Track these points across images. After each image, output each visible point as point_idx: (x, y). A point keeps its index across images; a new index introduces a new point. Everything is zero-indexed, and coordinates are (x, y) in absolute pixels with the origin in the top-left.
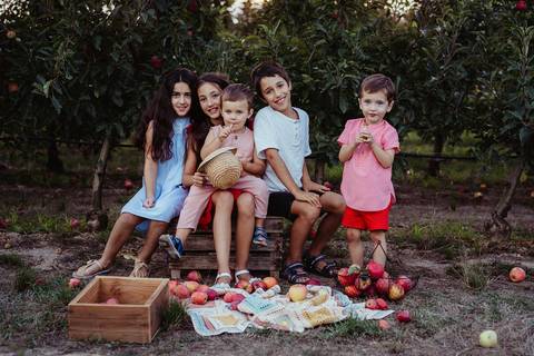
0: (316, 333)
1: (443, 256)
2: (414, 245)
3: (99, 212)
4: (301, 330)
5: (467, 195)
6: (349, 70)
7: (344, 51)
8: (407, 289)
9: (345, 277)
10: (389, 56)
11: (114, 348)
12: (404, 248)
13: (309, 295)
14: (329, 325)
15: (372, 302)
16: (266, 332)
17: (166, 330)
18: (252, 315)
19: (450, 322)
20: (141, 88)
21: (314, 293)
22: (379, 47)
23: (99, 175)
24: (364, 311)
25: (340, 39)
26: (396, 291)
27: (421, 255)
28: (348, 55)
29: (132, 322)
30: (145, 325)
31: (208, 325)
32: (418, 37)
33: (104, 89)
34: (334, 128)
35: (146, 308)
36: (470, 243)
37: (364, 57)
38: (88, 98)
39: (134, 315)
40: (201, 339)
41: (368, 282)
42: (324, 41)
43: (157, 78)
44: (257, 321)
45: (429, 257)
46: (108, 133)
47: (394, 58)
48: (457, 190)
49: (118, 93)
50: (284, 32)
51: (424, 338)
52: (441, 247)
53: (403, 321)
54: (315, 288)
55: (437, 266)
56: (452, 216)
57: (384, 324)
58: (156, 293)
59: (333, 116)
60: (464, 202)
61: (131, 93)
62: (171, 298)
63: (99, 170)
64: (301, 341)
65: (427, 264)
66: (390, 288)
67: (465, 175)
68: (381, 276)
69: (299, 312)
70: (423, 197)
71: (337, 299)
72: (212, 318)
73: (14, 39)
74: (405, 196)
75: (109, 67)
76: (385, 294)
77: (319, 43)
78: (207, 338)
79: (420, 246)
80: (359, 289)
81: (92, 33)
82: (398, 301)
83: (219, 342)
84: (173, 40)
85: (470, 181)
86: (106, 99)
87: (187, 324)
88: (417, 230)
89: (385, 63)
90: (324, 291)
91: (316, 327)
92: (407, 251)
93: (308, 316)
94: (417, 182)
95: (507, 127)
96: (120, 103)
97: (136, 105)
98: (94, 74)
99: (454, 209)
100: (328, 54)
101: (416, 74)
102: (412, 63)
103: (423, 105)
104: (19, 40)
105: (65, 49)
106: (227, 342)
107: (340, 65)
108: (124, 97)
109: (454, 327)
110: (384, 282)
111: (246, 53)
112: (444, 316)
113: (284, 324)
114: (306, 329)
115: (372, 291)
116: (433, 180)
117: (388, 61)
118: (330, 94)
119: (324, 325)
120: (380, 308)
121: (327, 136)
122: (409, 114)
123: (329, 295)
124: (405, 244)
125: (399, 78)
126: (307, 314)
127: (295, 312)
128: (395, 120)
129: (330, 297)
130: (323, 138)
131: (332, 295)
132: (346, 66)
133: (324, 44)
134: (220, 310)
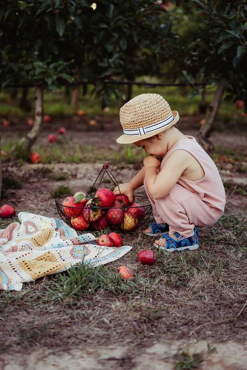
2: (131, 166)
4: (18, 287)
9: (69, 208)
12: (122, 168)
14: (54, 275)
15: (104, 238)
26: (129, 221)
34: (51, 56)
41: (99, 213)
53: (147, 263)
66: (123, 218)
69: (15, 263)
76: (116, 226)
80: (89, 222)
82: (132, 232)
91: (39, 280)
92: (125, 171)
93: (27, 266)
95: (223, 47)
103: (135, 33)
114: (25, 284)
115: (103, 223)
118: (47, 19)
119: (49, 277)
120: (114, 244)
121: (45, 63)
122: (121, 42)
123: (53, 228)
124: (123, 164)
125: (112, 7)
126: (26, 264)
127: (10, 262)
128: (110, 48)
129: (55, 232)
130: (40, 64)
131: (57, 229)
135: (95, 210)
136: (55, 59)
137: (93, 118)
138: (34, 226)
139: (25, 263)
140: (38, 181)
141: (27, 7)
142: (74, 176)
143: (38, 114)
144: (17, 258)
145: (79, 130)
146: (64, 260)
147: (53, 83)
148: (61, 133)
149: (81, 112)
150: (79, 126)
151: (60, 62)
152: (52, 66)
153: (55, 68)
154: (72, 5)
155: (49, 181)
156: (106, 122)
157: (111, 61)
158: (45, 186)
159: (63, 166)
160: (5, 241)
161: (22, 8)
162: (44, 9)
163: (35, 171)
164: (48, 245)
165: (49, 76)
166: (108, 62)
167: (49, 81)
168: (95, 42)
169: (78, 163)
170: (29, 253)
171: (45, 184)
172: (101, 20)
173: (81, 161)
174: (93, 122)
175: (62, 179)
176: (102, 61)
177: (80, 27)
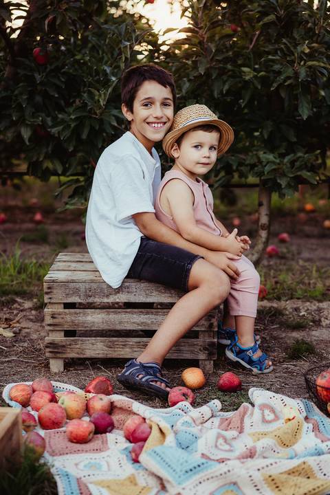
6: (311, 56)
20: (16, 92)
28: (310, 35)
42: (272, 17)
43: (38, 77)
77: (266, 20)
84: (58, 22)
93: (275, 483)
97: (10, 116)
100: (280, 36)
107: (299, 49)
118: (283, 95)
121: (276, 155)
123: (301, 417)
126: (273, 480)
127: (250, 476)
129: (305, 425)
130: (271, 157)
131: (306, 418)
132: (307, 51)
133: (273, 23)
134: (114, 462)
136: (291, 149)
138: (273, 411)
139: (272, 478)
140: (265, 329)
141: (255, 77)
142: (317, 323)
143: (263, 227)
144: (259, 470)
146: (325, 475)
147: (289, 186)
148: (283, 241)
151: (300, 154)
153: (293, 163)
154: (323, 74)
155: (280, 328)
158: (275, 338)
159: (299, 304)
160: (236, 435)
161: (247, 78)
162: (281, 81)
164: (298, 447)
165: (284, 175)
167: (283, 182)
169: (320, 301)
170: (276, 463)
171: (275, 333)
174: (328, 223)
175: (299, 327)
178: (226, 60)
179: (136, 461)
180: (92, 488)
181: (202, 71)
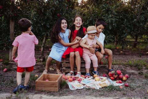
0: (102, 89)
1: (137, 69)
3: (43, 57)
4: (98, 89)
5: (144, 53)
6: (112, 17)
7: (110, 12)
8: (127, 78)
9: (110, 74)
10: (123, 14)
11: (48, 93)
12: (127, 67)
13: (101, 79)
14: (106, 87)
15: (118, 81)
16: (89, 89)
17: (62, 88)
18: (85, 84)
19: (140, 86)
20: (54, 23)
21: (102, 79)
22: (120, 11)
23: (43, 46)
24: (115, 84)
25: (109, 9)
26: (124, 78)
27: (132, 69)
28: (112, 13)
29: (53, 86)
30: (56, 87)
31: (73, 87)
32: (131, 8)
33: (44, 23)
34: (107, 34)
35: (56, 82)
36: (145, 66)
37: (116, 14)
38: (40, 25)
39: (53, 84)
40: (71, 91)
42: (105, 9)
44: (86, 86)
45: (133, 69)
46: (45, 35)
47: (124, 14)
48: (141, 51)
49: (48, 24)
50: (94, 7)
51: (132, 91)
52: (137, 67)
53: (126, 86)
54: (102, 77)
55: (136, 72)
56: (140, 59)
57: (121, 87)
58: (59, 78)
59: (107, 30)
60: (143, 55)
61: (52, 24)
62: (63, 80)
63: (43, 45)
64: (98, 91)
65: (133, 71)
66: (123, 77)
67: (144, 47)
68: (120, 74)
69: (98, 84)
70: (132, 53)
71: (108, 80)
72: (74, 85)
73: (20, 9)
74: (127, 53)
75: (46, 17)
76: (121, 79)
77: (103, 10)
78: (73, 91)
79: (131, 66)
80: (114, 78)
81: (41, 7)
82: (125, 81)
83: (76, 92)
84: (63, 9)
85: (145, 49)
86: (45, 26)
87: (67, 87)
88: (130, 62)
89: (122, 16)
90: (105, 78)
91: (103, 88)
93: (100, 85)
94: (130, 49)
96: (49, 27)
98: (41, 19)
99: (141, 57)
100: (106, 13)
101: (130, 19)
102: (129, 16)
104: (21, 9)
105: (34, 12)
106: (78, 92)
107: (109, 16)
108: (50, 25)
109: (140, 88)
110: (121, 76)
111: (83, 13)
112: (138, 85)
113: (94, 87)
114: (100, 88)
115: (118, 78)
116: (135, 49)
117: (123, 15)
119: (105, 87)
120: (120, 83)
122: (128, 30)
124: (127, 66)
125: (125, 20)
128: (124, 31)
132: (111, 16)
133: (105, 10)
134: (76, 83)
135: (116, 75)
137: (122, 51)
140: (102, 69)
145: (116, 55)
147: (108, 42)
149: (118, 48)
150: (116, 53)
152: (107, 37)
153: (109, 37)
156: (126, 52)
157: (125, 35)
163: (101, 66)
166: (124, 36)
168: (120, 30)
172: (122, 24)
173: (115, 64)
174: (121, 52)
176: (122, 35)
177: (116, 26)
178: (96, 18)
179: (80, 83)
180: (74, 86)
181: (91, 19)
